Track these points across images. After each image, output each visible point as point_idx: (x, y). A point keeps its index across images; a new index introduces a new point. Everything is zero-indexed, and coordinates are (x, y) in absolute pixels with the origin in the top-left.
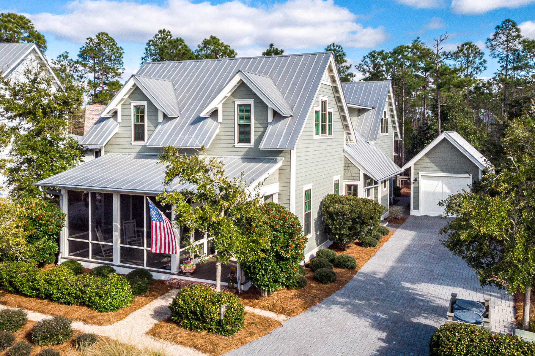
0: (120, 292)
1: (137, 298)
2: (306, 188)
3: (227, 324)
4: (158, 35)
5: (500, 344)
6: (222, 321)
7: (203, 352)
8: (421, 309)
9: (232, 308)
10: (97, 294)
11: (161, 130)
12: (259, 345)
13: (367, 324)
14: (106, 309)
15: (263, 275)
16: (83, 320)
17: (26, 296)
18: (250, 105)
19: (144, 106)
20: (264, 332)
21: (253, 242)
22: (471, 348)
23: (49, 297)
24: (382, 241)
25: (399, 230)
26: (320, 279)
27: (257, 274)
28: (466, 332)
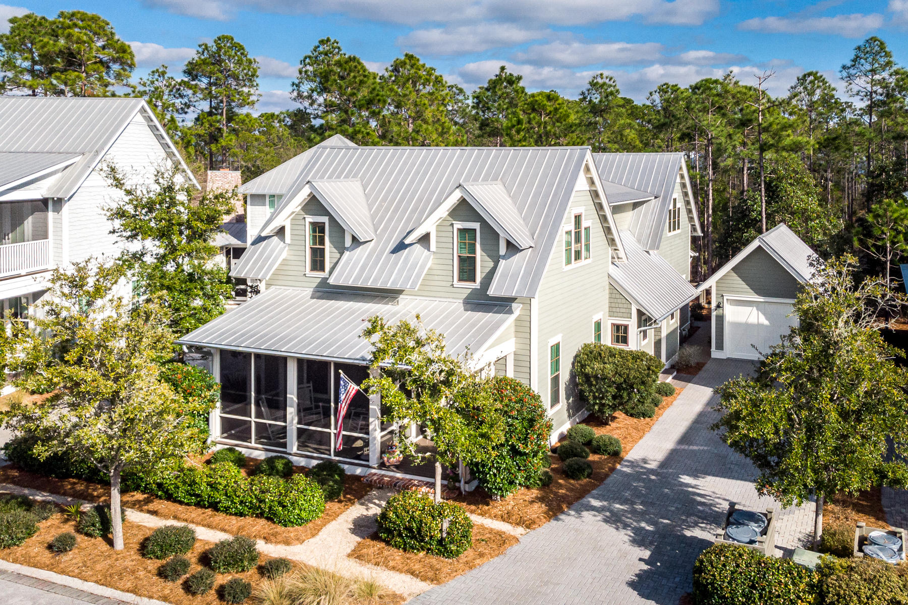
0: (310, 500)
1: (329, 505)
2: (553, 342)
3: (451, 543)
4: (319, 47)
5: (768, 569)
6: (445, 540)
7: (422, 580)
8: (699, 517)
9: (456, 523)
10: (280, 504)
11: (349, 259)
12: (491, 569)
13: (626, 538)
14: (292, 522)
15: (495, 475)
16: (265, 538)
17: (181, 503)
18: (475, 230)
19: (324, 223)
20: (497, 552)
21: (483, 436)
22: (735, 575)
23: (214, 506)
24: (664, 407)
25: (690, 384)
26: (571, 473)
27: (487, 474)
28: (733, 554)
